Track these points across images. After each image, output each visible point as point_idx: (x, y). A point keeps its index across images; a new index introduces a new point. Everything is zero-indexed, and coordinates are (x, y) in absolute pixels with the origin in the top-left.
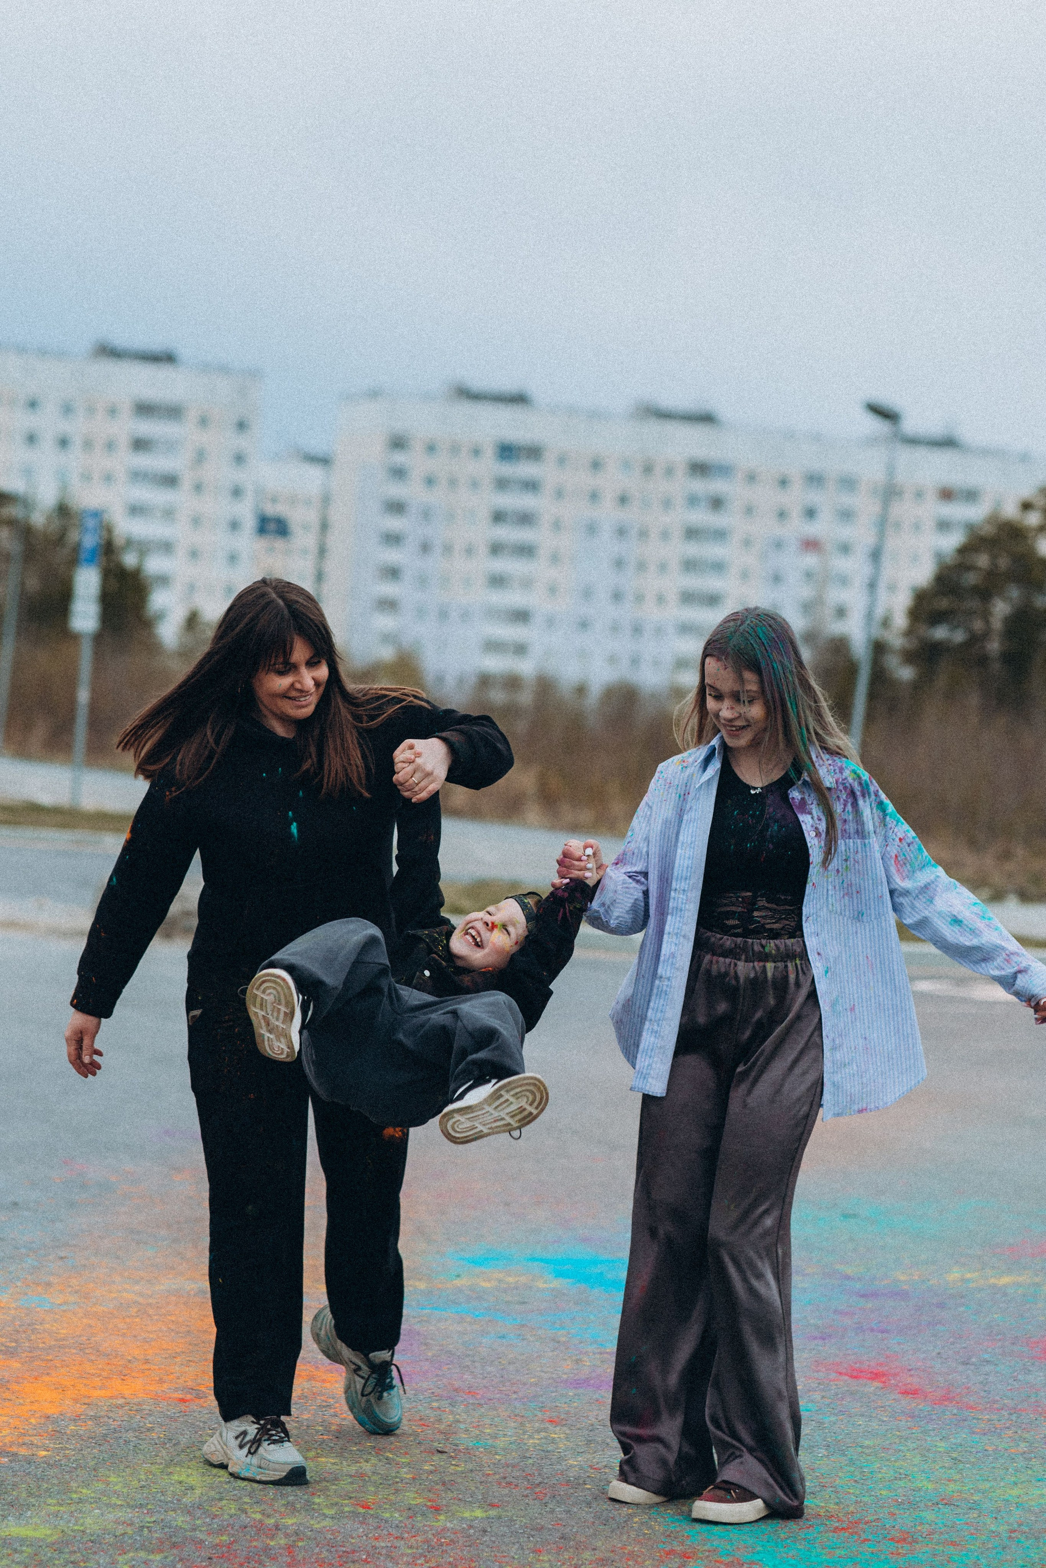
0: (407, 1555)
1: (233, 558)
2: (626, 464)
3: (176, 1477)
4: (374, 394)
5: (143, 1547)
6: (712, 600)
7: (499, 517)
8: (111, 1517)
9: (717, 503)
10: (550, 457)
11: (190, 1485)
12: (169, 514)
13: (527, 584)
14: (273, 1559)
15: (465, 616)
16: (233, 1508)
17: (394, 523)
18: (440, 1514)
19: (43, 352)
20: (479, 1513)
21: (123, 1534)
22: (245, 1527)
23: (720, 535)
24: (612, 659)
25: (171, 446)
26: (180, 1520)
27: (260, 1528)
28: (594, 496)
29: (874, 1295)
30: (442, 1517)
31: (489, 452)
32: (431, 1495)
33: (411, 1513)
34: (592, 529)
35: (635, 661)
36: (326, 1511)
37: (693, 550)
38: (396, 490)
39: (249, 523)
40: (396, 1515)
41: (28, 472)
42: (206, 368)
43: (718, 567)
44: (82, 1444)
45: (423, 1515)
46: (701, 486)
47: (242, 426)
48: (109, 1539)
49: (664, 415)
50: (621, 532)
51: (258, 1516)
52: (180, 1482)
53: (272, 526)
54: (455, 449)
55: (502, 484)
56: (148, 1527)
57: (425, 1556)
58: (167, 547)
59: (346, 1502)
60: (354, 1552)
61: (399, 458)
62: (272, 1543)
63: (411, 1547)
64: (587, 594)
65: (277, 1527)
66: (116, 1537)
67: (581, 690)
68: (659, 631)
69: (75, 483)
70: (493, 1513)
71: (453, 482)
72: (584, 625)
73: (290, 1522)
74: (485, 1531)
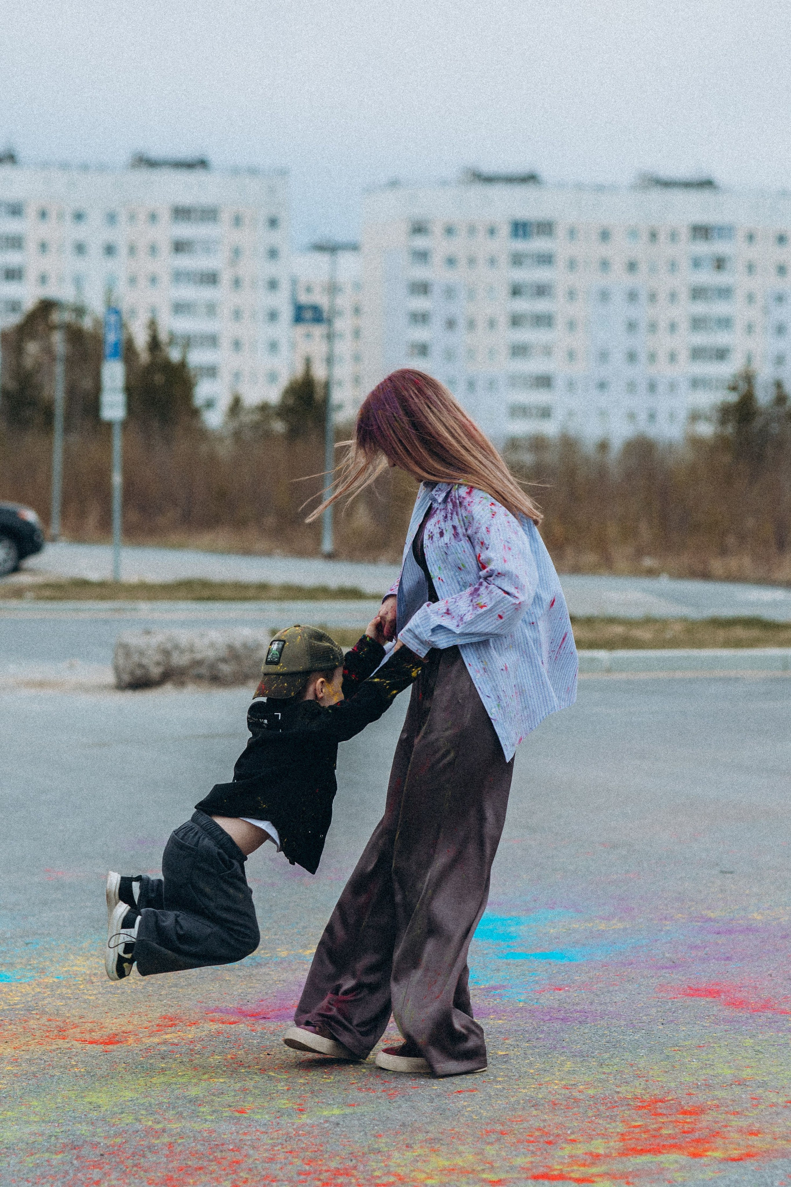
0: (267, 1144)
1: (273, 346)
2: (633, 233)
3: (87, 1100)
4: (394, 184)
5: (48, 1150)
6: (721, 354)
7: (516, 291)
8: (27, 1130)
9: (720, 264)
10: (561, 231)
11: (98, 1104)
12: (211, 309)
13: (547, 351)
14: (155, 1152)
15: (492, 385)
16: (130, 1119)
17: (420, 304)
18: (303, 1114)
19: (85, 168)
20: (336, 1112)
21: (34, 1142)
22: (137, 1132)
23: (725, 293)
24: (632, 416)
25: (208, 247)
26: (83, 1129)
27: (149, 1132)
28: (605, 265)
29: (730, 932)
30: (305, 1116)
31: (505, 230)
32: (299, 1101)
33: (278, 1114)
34: (604, 296)
35: (652, 417)
36: (209, 1117)
37: (700, 308)
38: (420, 273)
39: (286, 313)
40: (266, 1117)
41: (78, 282)
42: (235, 171)
43: (725, 323)
44: (14, 1080)
45: (289, 1115)
46: (702, 248)
47: (273, 223)
48: (22, 1146)
49: (667, 184)
50: (632, 296)
51: (150, 1123)
52: (90, 1103)
53: (308, 315)
54: (472, 230)
55: (517, 260)
56: (55, 1136)
57: (282, 1145)
58: (212, 341)
59: (227, 1109)
60: (223, 1145)
61: (420, 242)
62: (157, 1142)
63: (272, 1139)
64: (604, 356)
65: (164, 1130)
66: (28, 1144)
67: (603, 446)
68: (672, 387)
69: (122, 288)
70: (348, 1111)
71: (472, 261)
72: (602, 386)
73: (175, 1126)
74: (338, 1124)
